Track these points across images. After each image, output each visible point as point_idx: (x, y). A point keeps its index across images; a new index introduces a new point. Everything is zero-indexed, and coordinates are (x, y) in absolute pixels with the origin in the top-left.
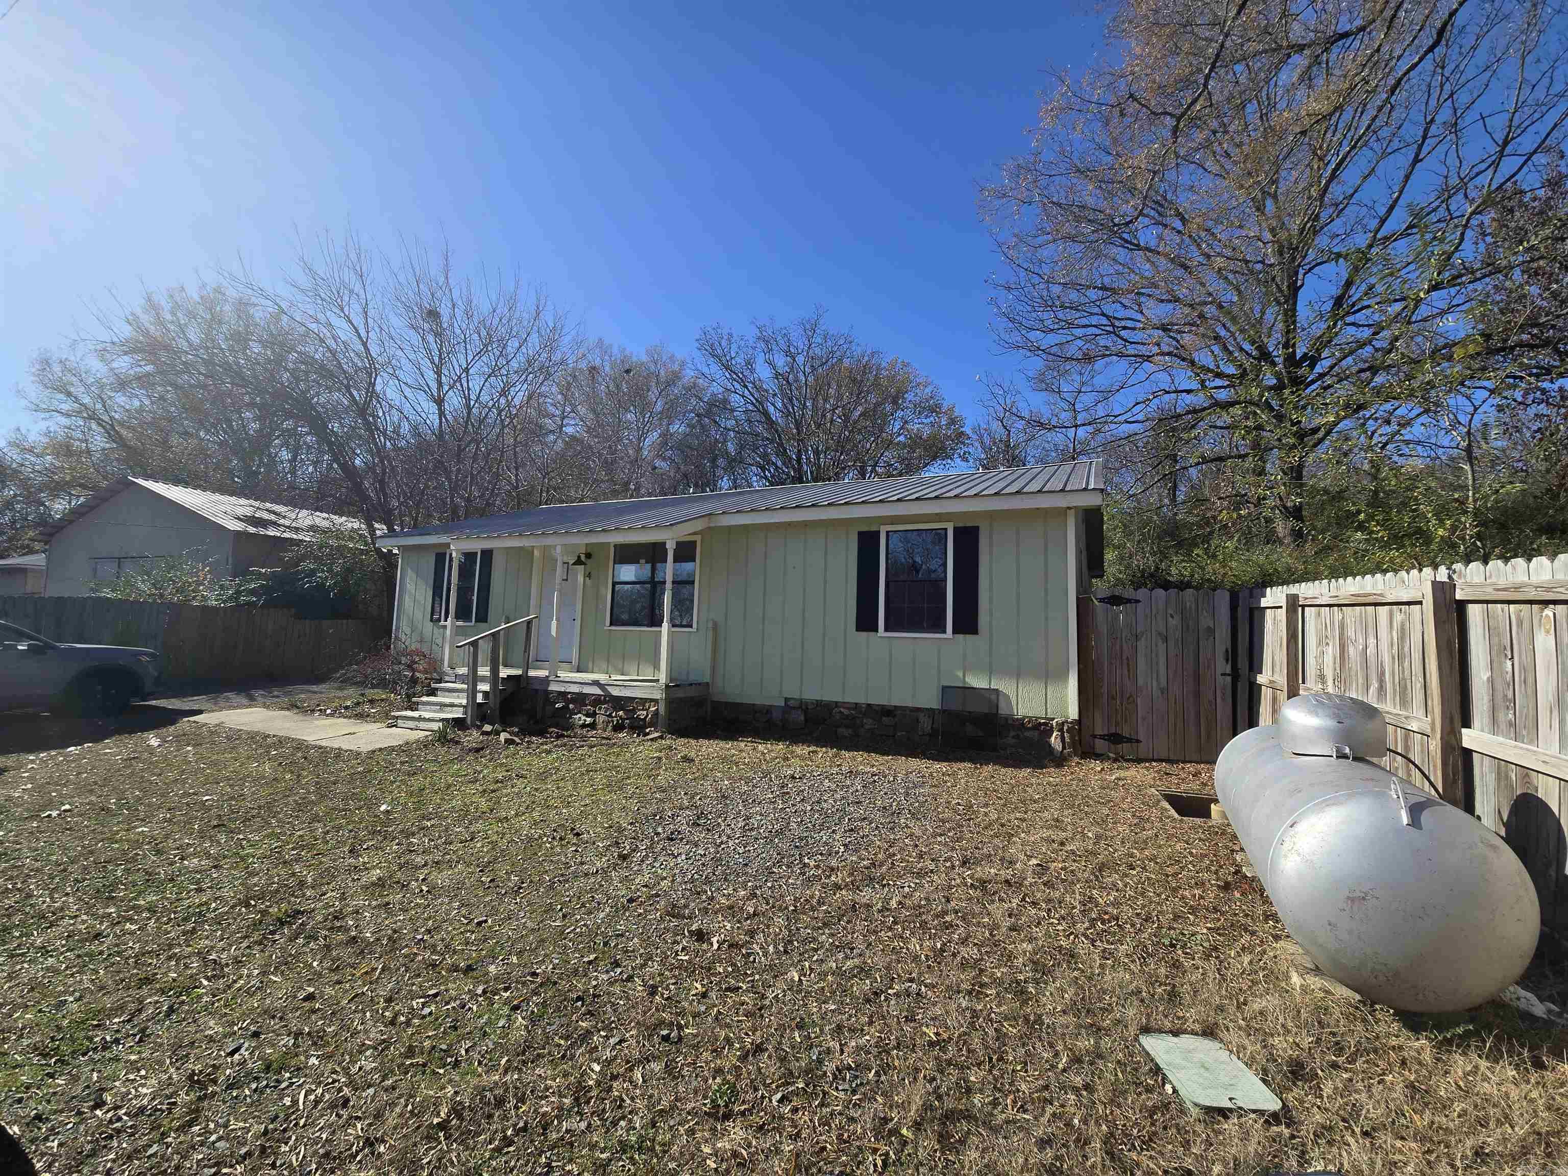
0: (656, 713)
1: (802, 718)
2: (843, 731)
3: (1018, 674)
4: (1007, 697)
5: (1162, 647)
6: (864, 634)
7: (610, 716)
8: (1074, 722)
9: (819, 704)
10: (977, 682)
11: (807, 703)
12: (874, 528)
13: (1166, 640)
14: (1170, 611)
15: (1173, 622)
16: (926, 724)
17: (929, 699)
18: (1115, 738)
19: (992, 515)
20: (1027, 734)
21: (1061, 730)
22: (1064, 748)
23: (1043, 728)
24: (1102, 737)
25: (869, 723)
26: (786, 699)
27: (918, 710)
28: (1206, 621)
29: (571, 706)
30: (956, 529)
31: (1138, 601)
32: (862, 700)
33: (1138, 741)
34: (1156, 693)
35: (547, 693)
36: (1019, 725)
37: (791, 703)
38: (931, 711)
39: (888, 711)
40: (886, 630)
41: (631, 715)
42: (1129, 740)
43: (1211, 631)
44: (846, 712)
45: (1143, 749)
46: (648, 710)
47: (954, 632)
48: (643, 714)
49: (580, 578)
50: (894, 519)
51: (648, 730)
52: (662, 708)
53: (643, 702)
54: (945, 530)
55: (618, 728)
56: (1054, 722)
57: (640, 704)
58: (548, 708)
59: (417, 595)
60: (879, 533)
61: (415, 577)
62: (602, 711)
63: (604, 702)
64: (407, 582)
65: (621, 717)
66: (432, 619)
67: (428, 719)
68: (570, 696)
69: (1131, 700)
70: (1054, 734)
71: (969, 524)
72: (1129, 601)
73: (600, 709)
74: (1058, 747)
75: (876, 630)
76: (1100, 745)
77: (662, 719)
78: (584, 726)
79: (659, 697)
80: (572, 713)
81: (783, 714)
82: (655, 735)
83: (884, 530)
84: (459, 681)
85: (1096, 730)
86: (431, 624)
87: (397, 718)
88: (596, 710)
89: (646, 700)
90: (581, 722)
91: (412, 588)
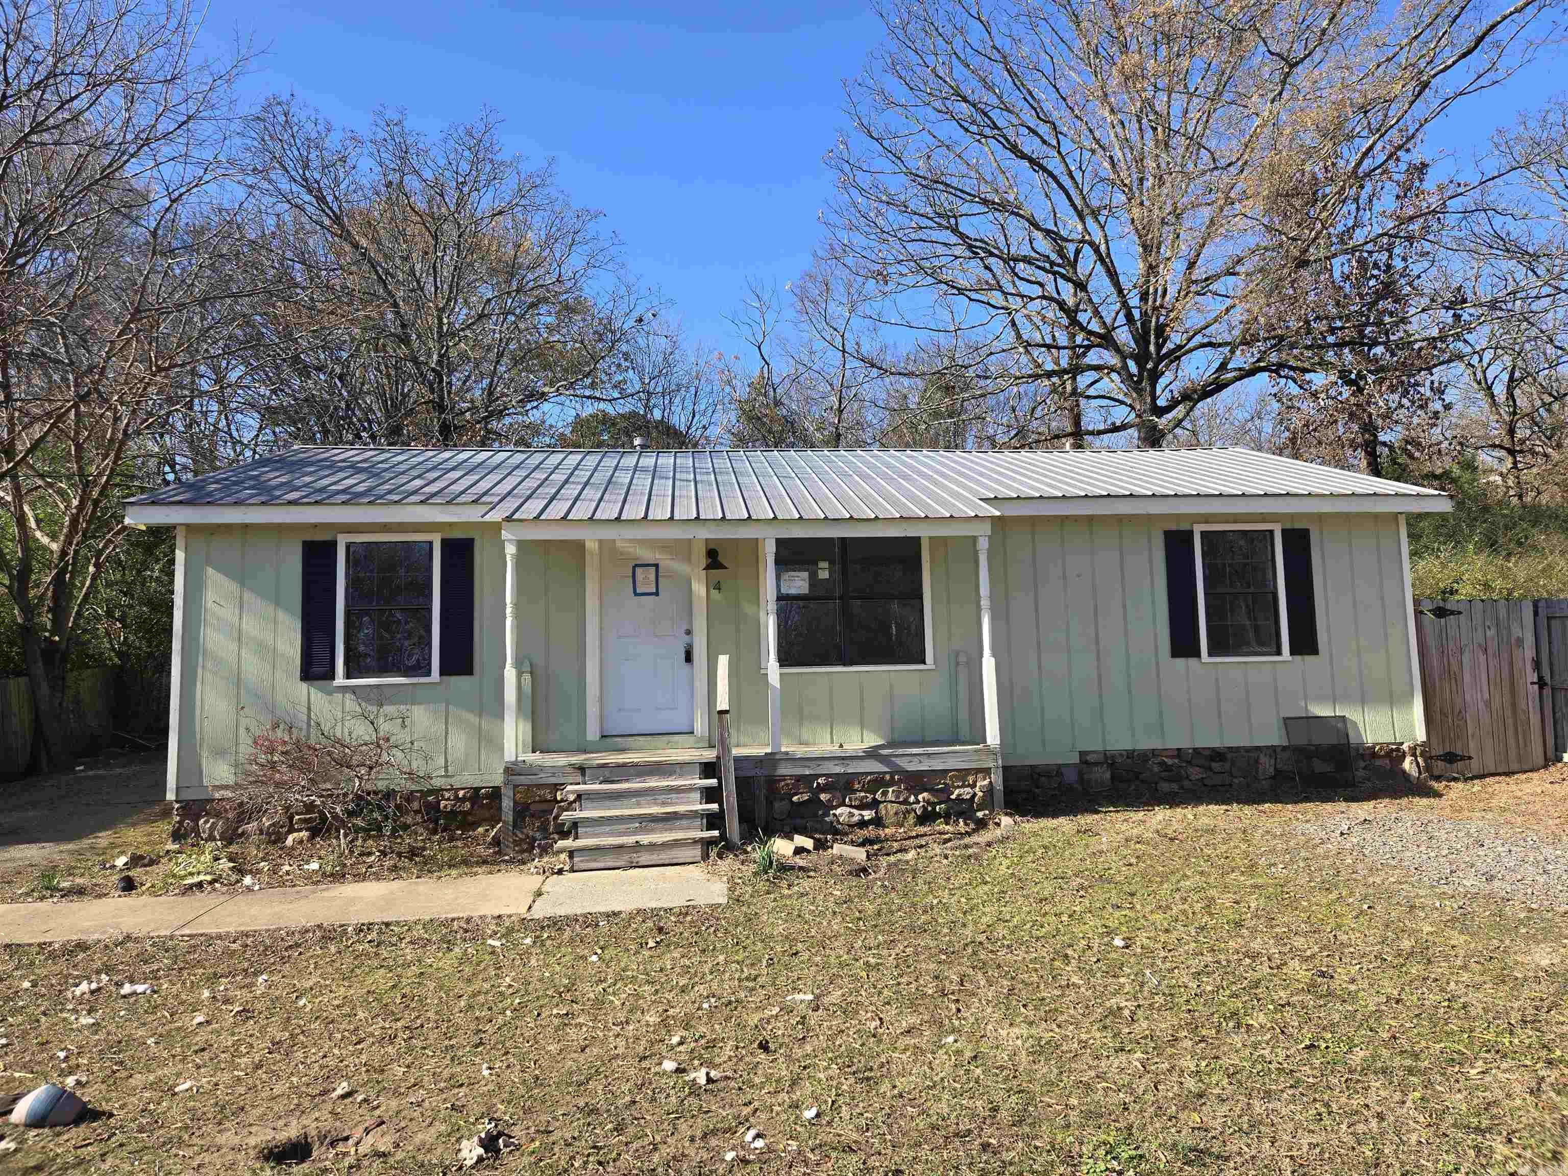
0: (991, 788)
1: (1108, 775)
2: (1165, 787)
3: (1362, 699)
4: (1355, 724)
5: (1482, 658)
6: (1183, 661)
7: (906, 802)
8: (1423, 744)
9: (1130, 754)
10: (1322, 711)
11: (1113, 757)
12: (1184, 526)
13: (1485, 651)
14: (1488, 623)
15: (1491, 633)
16: (1267, 765)
17: (1274, 737)
18: (1451, 757)
19: (1321, 517)
20: (1378, 762)
21: (1414, 755)
22: (1420, 773)
23: (1395, 755)
24: (1438, 758)
25: (1195, 773)
26: (1082, 754)
27: (1258, 748)
28: (1516, 632)
29: (823, 797)
30: (1284, 531)
31: (1460, 613)
32: (1184, 743)
33: (1470, 758)
34: (1481, 705)
35: (772, 782)
36: (1371, 754)
37: (1092, 758)
38: (1272, 750)
39: (1217, 755)
40: (1210, 655)
41: (943, 797)
42: (1462, 758)
43: (1520, 642)
44: (1169, 762)
45: (1475, 766)
46: (973, 786)
47: (1292, 654)
48: (966, 793)
49: (699, 589)
50: (1207, 518)
51: (980, 814)
52: (997, 779)
53: (963, 774)
54: (1271, 532)
55: (926, 818)
56: (1405, 747)
57: (958, 778)
58: (777, 805)
59: (250, 626)
60: (1191, 533)
61: (231, 586)
62: (890, 796)
63: (892, 783)
64: (210, 597)
65: (928, 802)
66: (307, 675)
67: (652, 846)
68: (821, 781)
69: (1461, 714)
70: (1408, 760)
71: (1298, 526)
72: (1452, 613)
73: (885, 794)
74: (1414, 773)
75: (1197, 654)
76: (1440, 766)
77: (999, 797)
78: (863, 824)
79: (991, 765)
80: (829, 806)
81: (1081, 774)
82: (1006, 821)
83: (1198, 529)
84: (594, 780)
85: (1438, 751)
86: (304, 686)
87: (571, 854)
88: (878, 796)
89: (968, 771)
90: (856, 819)
91: (228, 613)
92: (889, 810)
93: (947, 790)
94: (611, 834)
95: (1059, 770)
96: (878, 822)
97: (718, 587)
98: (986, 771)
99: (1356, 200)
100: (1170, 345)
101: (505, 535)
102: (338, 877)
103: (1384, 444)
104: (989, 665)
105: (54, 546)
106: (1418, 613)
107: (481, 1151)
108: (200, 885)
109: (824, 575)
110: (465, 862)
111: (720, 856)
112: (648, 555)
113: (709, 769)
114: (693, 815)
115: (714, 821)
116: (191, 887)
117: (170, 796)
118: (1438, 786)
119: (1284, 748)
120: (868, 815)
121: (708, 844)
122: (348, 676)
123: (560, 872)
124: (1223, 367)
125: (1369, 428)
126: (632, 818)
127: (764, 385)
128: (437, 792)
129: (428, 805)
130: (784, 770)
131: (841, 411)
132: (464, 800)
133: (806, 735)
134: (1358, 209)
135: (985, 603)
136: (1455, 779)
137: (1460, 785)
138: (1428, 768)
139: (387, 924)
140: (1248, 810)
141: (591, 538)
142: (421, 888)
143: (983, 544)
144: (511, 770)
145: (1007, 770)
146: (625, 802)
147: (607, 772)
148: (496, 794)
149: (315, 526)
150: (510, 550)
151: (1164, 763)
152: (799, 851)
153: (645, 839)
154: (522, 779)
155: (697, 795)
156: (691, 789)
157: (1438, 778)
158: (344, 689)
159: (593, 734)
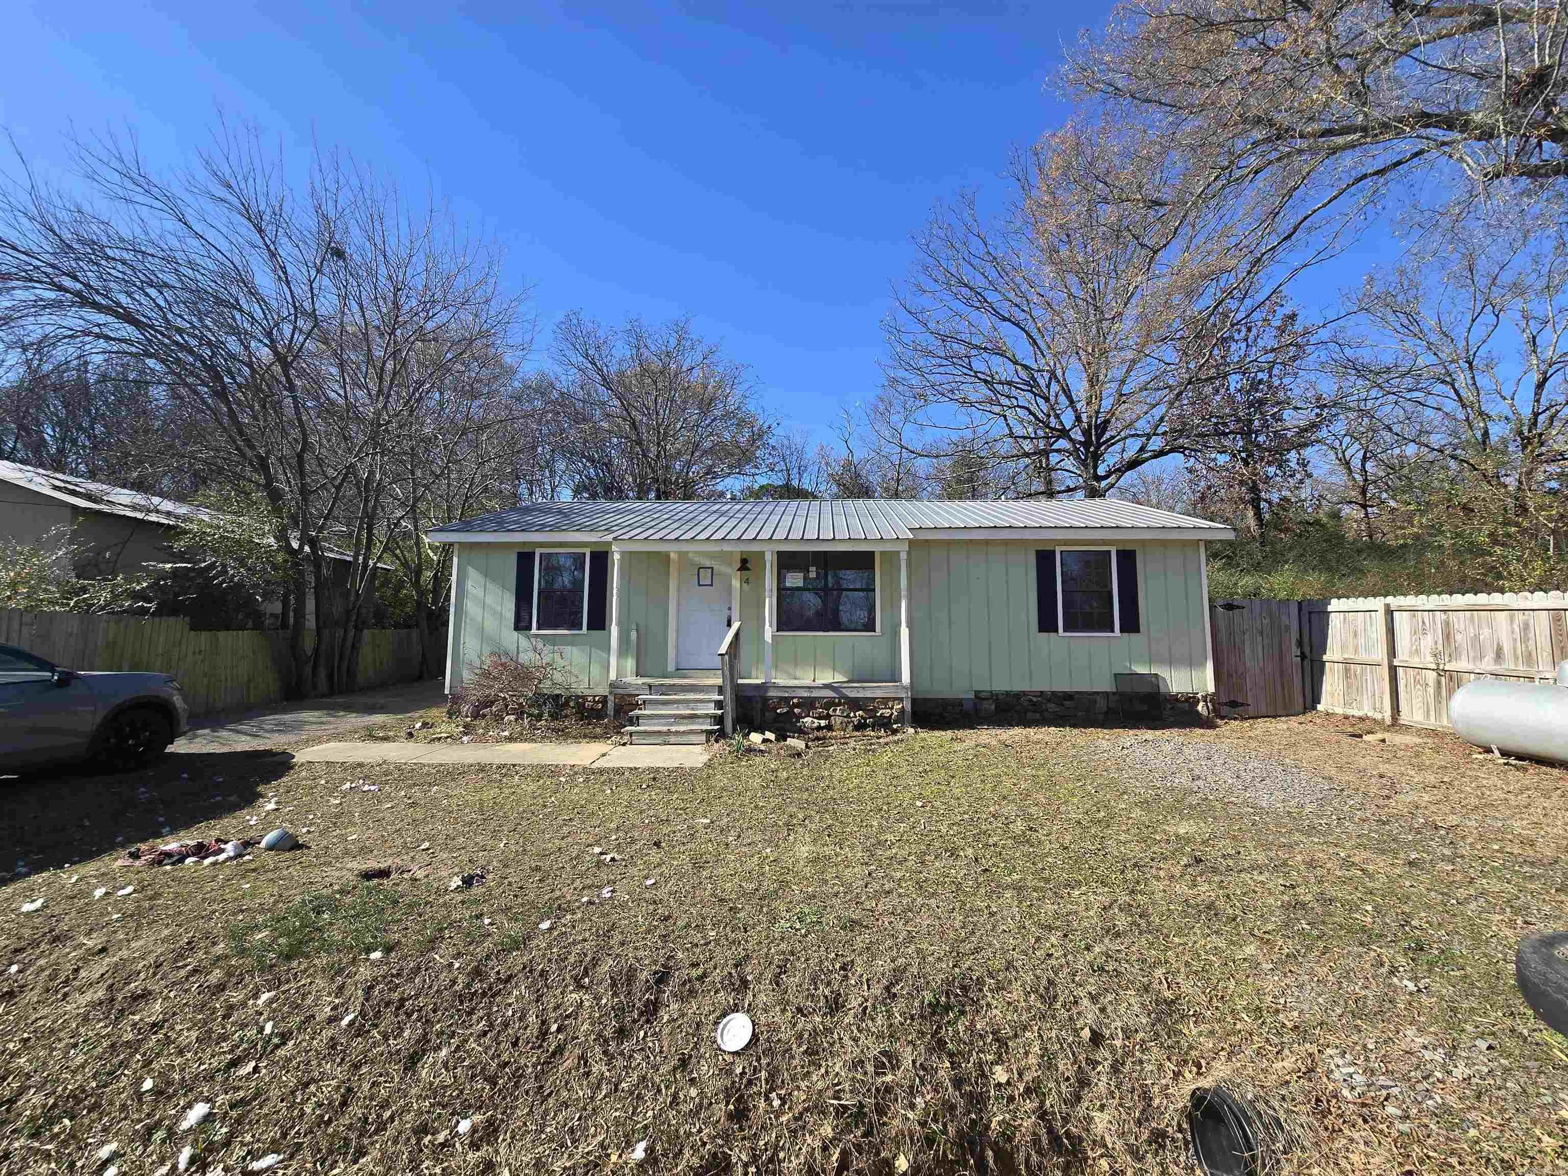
0: (903, 710)
1: (993, 707)
2: (1029, 715)
3: (1171, 662)
4: (1164, 679)
5: (1259, 639)
6: (1046, 634)
7: (848, 716)
8: (1213, 694)
9: (1008, 694)
10: (1141, 669)
11: (997, 695)
12: (1049, 548)
13: (1262, 634)
14: (1264, 615)
15: (1265, 622)
16: (1102, 704)
17: (1105, 685)
18: (1233, 704)
19: (1143, 542)
20: (1180, 705)
21: (1205, 701)
22: (1209, 713)
23: (1192, 700)
24: (1226, 704)
25: (1052, 707)
26: (977, 692)
27: (1097, 693)
28: (1285, 620)
29: (796, 710)
30: (1118, 551)
31: (1243, 607)
32: (1045, 687)
33: (1248, 705)
34: (1257, 671)
35: (765, 699)
36: (1175, 699)
37: (983, 695)
38: (1107, 693)
39: (1069, 696)
40: (1065, 631)
41: (872, 714)
42: (1243, 704)
43: (1287, 628)
44: (1035, 699)
45: (1250, 710)
46: (892, 708)
47: (1122, 631)
48: (887, 713)
49: (736, 583)
50: (1066, 542)
51: (895, 726)
52: (908, 706)
53: (885, 701)
54: (1109, 552)
55: (860, 727)
56: (1199, 696)
57: (882, 703)
58: (767, 714)
59: (489, 600)
60: (1054, 552)
61: (481, 579)
62: (838, 712)
63: (839, 704)
64: (469, 584)
65: (862, 717)
66: (517, 628)
67: (677, 732)
68: (795, 701)
69: (1242, 676)
70: (1201, 704)
71: (1128, 548)
72: (1238, 607)
73: (835, 711)
74: (1205, 713)
75: (1056, 631)
76: (1225, 710)
77: (908, 716)
78: (819, 728)
79: (904, 696)
80: (799, 717)
81: (975, 704)
82: (911, 731)
83: (1058, 550)
84: (656, 693)
85: (1224, 699)
86: (516, 633)
87: (631, 734)
88: (831, 712)
89: (889, 699)
90: (816, 725)
91: (479, 592)
92: (837, 721)
93: (875, 710)
94: (659, 725)
95: (959, 703)
96: (829, 728)
97: (747, 581)
98: (901, 700)
99: (1246, 340)
100: (1107, 435)
101: (614, 548)
102: (510, 739)
103: (1266, 500)
104: (904, 632)
105: (435, 558)
106: (1212, 608)
107: (460, 883)
108: (439, 739)
109: (813, 575)
110: (585, 736)
111: (717, 741)
112: (708, 563)
113: (721, 690)
114: (707, 716)
115: (719, 720)
116: (434, 740)
117: (447, 692)
118: (1219, 722)
119: (1114, 693)
120: (823, 723)
121: (709, 733)
122: (539, 628)
123: (624, 744)
124: (1142, 449)
125: (1254, 489)
126: (670, 716)
127: (848, 465)
128: (584, 697)
129: (578, 703)
130: (771, 693)
131: (898, 480)
132: (598, 702)
133: (799, 673)
134: (1247, 346)
135: (904, 593)
136: (1235, 719)
137: (1237, 723)
138: (1214, 710)
139: (514, 765)
140: (1076, 731)
141: (673, 550)
142: (547, 748)
143: (903, 556)
144: (612, 685)
145: (914, 701)
146: (670, 706)
147: (664, 688)
148: (604, 700)
149: (524, 543)
150: (617, 557)
151: (1031, 700)
152: (765, 741)
153: (673, 729)
154: (620, 691)
155: (713, 705)
156: (709, 701)
157: (1222, 718)
158: (537, 636)
159: (671, 668)
